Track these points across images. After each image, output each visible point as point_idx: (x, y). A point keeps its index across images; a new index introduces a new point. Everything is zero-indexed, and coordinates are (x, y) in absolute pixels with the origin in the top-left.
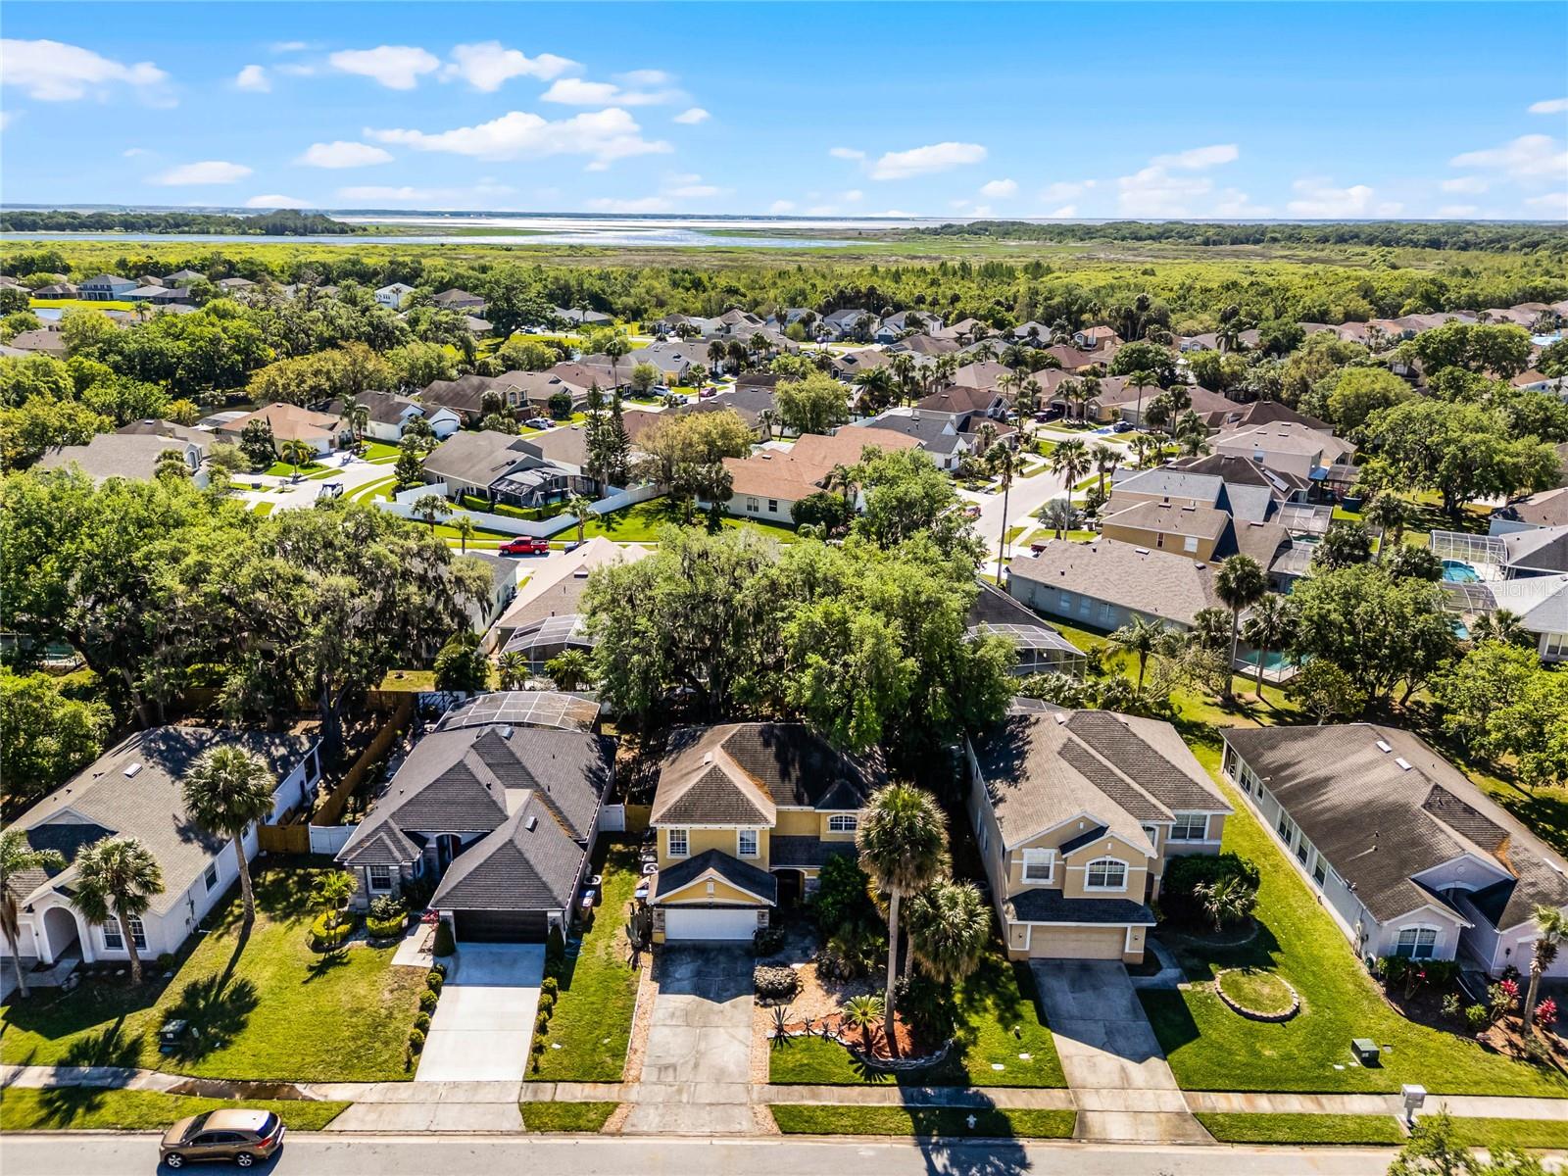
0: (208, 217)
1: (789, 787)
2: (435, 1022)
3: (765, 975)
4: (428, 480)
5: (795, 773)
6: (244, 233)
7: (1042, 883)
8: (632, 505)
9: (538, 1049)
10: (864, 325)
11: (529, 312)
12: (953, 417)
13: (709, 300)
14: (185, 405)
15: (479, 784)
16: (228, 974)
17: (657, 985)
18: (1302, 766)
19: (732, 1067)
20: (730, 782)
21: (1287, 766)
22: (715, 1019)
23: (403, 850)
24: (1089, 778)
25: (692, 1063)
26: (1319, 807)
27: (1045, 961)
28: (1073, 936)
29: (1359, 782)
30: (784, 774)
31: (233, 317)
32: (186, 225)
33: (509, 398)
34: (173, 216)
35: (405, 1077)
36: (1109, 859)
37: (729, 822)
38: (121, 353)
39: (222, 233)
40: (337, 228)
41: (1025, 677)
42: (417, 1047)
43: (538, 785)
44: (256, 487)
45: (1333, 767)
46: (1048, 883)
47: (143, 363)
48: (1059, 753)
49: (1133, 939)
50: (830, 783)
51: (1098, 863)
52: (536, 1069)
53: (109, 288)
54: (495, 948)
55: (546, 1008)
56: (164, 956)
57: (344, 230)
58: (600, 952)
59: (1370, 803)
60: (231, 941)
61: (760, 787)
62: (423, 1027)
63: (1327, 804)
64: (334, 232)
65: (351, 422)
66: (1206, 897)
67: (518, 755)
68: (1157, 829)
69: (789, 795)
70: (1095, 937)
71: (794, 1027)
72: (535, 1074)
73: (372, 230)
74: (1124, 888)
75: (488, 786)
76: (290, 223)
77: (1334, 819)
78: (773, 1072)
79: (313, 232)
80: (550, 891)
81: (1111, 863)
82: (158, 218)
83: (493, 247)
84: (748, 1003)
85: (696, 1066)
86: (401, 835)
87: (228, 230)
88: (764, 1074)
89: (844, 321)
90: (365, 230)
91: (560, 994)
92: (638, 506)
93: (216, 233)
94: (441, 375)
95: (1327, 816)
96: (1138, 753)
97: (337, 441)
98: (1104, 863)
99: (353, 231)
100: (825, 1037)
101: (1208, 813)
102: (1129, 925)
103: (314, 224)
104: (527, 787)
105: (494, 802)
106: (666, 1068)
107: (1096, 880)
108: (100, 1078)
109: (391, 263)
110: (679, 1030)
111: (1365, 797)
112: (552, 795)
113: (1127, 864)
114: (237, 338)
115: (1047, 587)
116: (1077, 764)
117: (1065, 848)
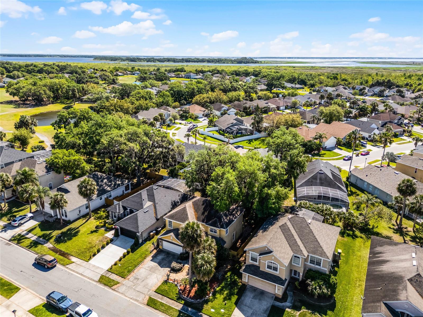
0: (226, 59)
1: (203, 217)
2: (102, 251)
3: (174, 264)
4: (215, 126)
5: (206, 214)
6: (233, 63)
7: (255, 263)
8: (260, 138)
9: (115, 264)
10: (382, 92)
11: (276, 84)
12: (380, 122)
13: (335, 82)
14: (177, 104)
15: (142, 198)
16: (78, 228)
17: (152, 258)
18: (384, 254)
19: (150, 285)
20: (187, 212)
21: (381, 253)
22: (157, 271)
23: (119, 210)
24: (285, 236)
25: (142, 280)
26: (377, 269)
27: (252, 287)
28: (261, 282)
29: (396, 265)
30: (203, 213)
31: (202, 83)
32: (221, 61)
33: (251, 106)
34: (218, 59)
35: (87, 261)
36: (273, 262)
37: (181, 222)
38: (173, 91)
39: (228, 63)
40: (254, 62)
41: (317, 204)
42: (94, 255)
43: (155, 202)
44: (180, 123)
45: (393, 257)
46: (257, 264)
47: (177, 93)
48: (280, 227)
49: (278, 290)
50: (213, 219)
51: (270, 262)
52: (111, 269)
53: (190, 76)
54: (127, 238)
55: (124, 256)
56: (70, 221)
57: (256, 62)
58: (147, 247)
59: (393, 273)
60: (84, 221)
61: (195, 215)
62: (98, 251)
63: (380, 269)
64: (253, 63)
65: (209, 110)
66: (309, 285)
67: (155, 194)
68: (301, 258)
69: (202, 219)
70: (267, 285)
71: (171, 280)
72: (110, 270)
73: (263, 62)
74: (278, 273)
75: (143, 200)
76: (244, 61)
77: (378, 275)
78: (158, 289)
79: (249, 63)
80: (138, 228)
81: (274, 263)
82: (215, 59)
83: (290, 67)
84: (167, 270)
85: (143, 281)
86: (121, 206)
87: (229, 62)
88: (155, 289)
89: (376, 90)
90: (261, 62)
91: (131, 254)
92: (262, 138)
93: (227, 63)
94: (239, 100)
95: (377, 273)
96: (307, 233)
97: (205, 114)
98: (272, 263)
99: (258, 62)
100: (176, 285)
101: (322, 259)
102: (277, 285)
103: (249, 61)
104: (152, 202)
105: (142, 204)
106: (137, 279)
107: (269, 267)
108: (42, 242)
109: (254, 71)
110: (147, 271)
111: (392, 271)
112: (157, 205)
113: (279, 265)
114: (199, 88)
115: (361, 179)
116: (283, 231)
117: (260, 255)
